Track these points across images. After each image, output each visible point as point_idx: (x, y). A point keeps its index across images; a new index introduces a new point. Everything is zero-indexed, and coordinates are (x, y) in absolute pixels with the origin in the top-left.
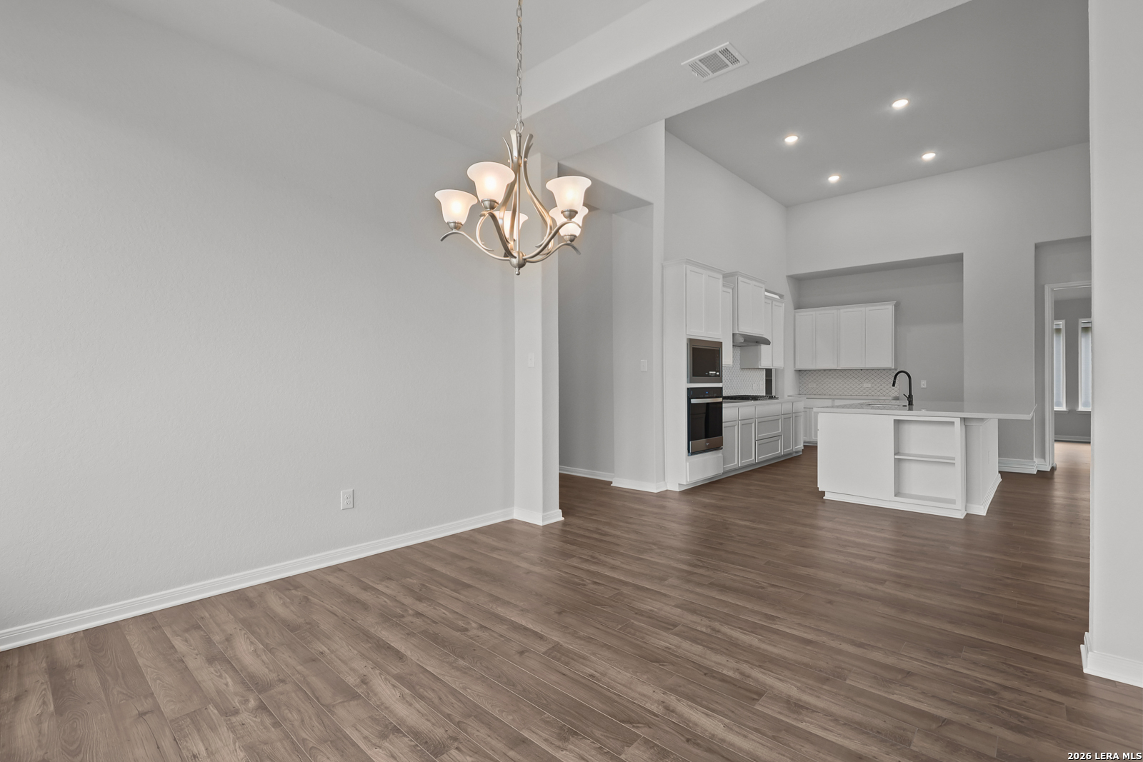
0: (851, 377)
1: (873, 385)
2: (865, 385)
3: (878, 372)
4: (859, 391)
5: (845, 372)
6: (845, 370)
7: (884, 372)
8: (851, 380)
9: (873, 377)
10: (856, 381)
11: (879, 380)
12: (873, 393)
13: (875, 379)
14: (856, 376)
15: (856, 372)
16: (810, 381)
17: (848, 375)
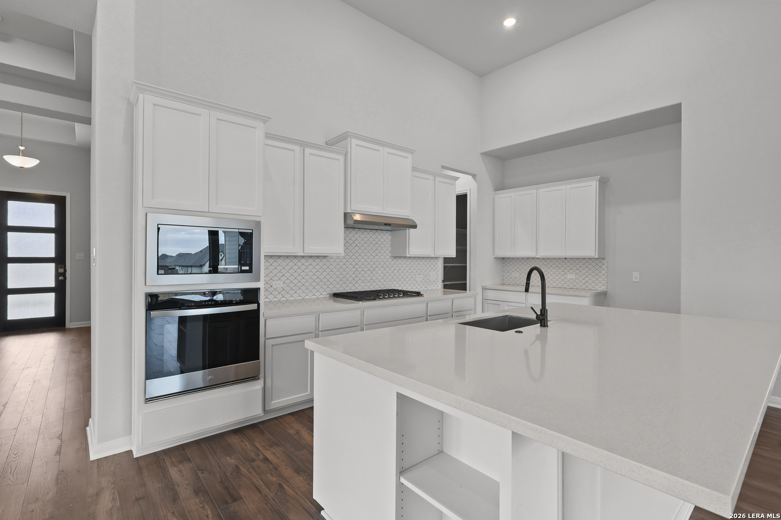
0: (554, 266)
1: (578, 276)
2: (569, 276)
3: (584, 261)
4: (563, 282)
5: (549, 261)
6: (549, 259)
7: (590, 262)
8: (554, 270)
9: (578, 266)
10: (560, 271)
11: (584, 271)
12: (578, 286)
13: (580, 269)
14: (560, 266)
15: (560, 261)
16: (513, 269)
17: (551, 264)
